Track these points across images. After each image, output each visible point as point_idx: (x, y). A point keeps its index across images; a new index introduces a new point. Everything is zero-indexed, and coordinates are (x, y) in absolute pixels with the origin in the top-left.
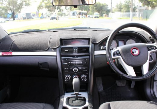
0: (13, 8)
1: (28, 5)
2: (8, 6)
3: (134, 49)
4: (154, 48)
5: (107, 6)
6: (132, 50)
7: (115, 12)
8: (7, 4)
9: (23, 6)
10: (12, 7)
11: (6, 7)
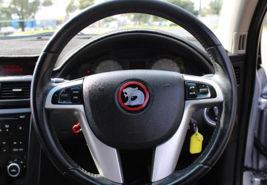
0: (22, 10)
1: (48, 4)
2: (13, 6)
3: (133, 86)
4: (206, 93)
5: (193, 4)
6: (125, 91)
7: (207, 16)
8: (11, 4)
9: (39, 7)
10: (19, 9)
11: (10, 7)
